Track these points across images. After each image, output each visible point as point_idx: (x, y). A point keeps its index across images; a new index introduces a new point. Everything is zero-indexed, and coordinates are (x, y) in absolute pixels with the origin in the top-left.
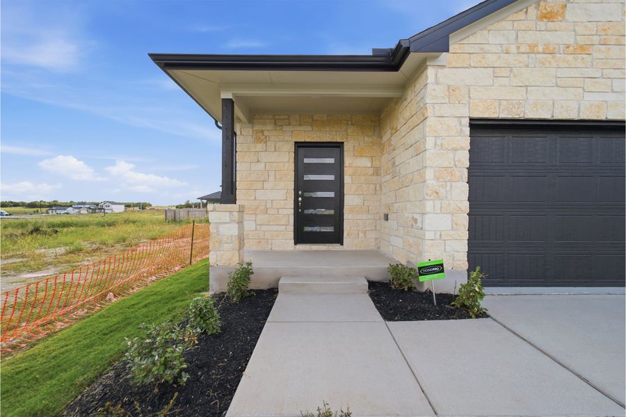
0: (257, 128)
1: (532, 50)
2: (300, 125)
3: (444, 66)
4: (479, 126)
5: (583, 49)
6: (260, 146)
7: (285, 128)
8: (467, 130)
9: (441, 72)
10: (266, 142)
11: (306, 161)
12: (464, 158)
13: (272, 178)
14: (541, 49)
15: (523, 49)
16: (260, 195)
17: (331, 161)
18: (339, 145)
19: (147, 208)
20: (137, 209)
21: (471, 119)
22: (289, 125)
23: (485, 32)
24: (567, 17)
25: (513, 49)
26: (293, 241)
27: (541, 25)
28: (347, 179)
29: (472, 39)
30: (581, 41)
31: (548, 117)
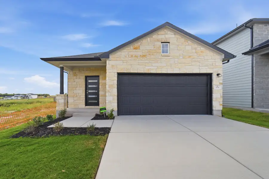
0: (74, 72)
1: (132, 56)
2: (87, 71)
3: (110, 60)
4: (119, 74)
5: (144, 56)
6: (75, 77)
7: (82, 72)
8: (116, 76)
9: (110, 62)
10: (77, 76)
11: (89, 81)
12: (116, 82)
13: (78, 87)
14: (134, 56)
15: (130, 56)
16: (75, 92)
17: (96, 81)
18: (98, 76)
19: (48, 96)
20: (43, 97)
21: (117, 73)
22: (83, 71)
23: (120, 52)
24: (141, 48)
25: (127, 56)
26: (85, 105)
27: (134, 50)
28: (100, 87)
29: (117, 54)
30: (144, 54)
31: (137, 72)
